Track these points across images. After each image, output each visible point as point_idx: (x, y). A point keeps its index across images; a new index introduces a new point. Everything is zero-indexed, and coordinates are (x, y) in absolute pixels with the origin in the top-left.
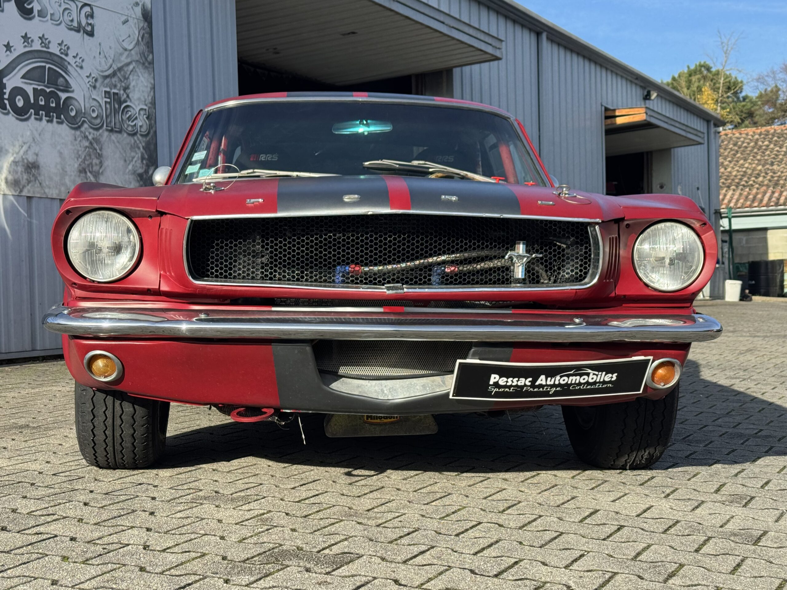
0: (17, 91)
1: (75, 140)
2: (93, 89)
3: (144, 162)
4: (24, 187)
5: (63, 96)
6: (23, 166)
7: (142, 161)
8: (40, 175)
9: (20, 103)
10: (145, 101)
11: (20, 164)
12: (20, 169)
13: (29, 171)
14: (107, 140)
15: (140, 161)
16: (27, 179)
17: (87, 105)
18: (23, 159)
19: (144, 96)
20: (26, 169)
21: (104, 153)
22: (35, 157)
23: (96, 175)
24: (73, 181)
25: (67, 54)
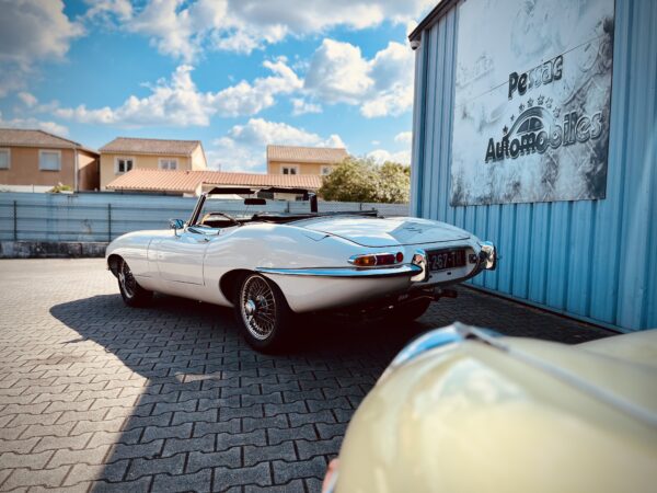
0: (516, 141)
1: (542, 161)
2: (556, 119)
3: (594, 161)
4: (512, 198)
5: (537, 133)
7: (591, 162)
8: (520, 189)
9: (514, 149)
10: (600, 107)
11: (512, 185)
12: (512, 188)
14: (564, 152)
16: (514, 193)
17: (552, 132)
18: (513, 182)
19: (599, 103)
20: (514, 187)
21: (560, 164)
22: (519, 178)
23: (552, 182)
24: (538, 190)
25: (542, 103)
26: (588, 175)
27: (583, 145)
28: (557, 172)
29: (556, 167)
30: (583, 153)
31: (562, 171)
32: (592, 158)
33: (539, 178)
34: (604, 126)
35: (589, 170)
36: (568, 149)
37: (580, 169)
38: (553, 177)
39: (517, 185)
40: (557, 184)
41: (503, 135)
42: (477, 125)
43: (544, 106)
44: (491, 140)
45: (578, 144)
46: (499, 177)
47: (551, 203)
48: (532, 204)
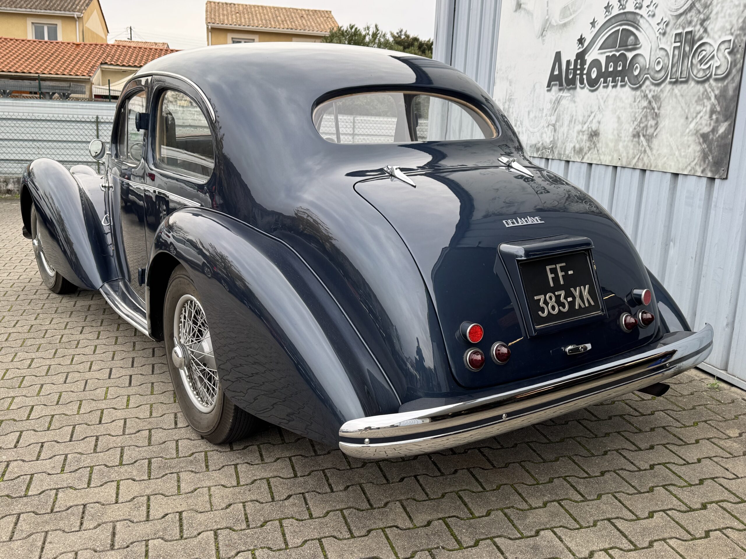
0: (596, 63)
1: (635, 101)
2: (662, 37)
3: (714, 117)
4: (586, 154)
5: (630, 55)
6: (588, 134)
7: (711, 117)
8: (598, 142)
9: (594, 75)
10: (731, 30)
11: (586, 133)
12: (585, 137)
13: (591, 139)
14: (669, 94)
15: (707, 116)
16: (589, 147)
17: (653, 58)
18: (589, 128)
19: (731, 22)
20: (589, 138)
21: (662, 111)
22: (597, 125)
23: (649, 139)
24: (626, 147)
25: (640, 8)
26: (705, 137)
27: (700, 88)
28: (657, 124)
29: (657, 116)
30: (699, 101)
31: (665, 123)
32: (712, 112)
33: (629, 128)
34: (734, 63)
35: (706, 129)
36: (678, 89)
37: (692, 126)
38: (650, 131)
39: (594, 134)
40: (655, 143)
41: (576, 49)
42: (538, 26)
43: (643, 12)
44: (558, 55)
45: (692, 84)
46: (566, 118)
47: (644, 171)
48: (616, 167)
